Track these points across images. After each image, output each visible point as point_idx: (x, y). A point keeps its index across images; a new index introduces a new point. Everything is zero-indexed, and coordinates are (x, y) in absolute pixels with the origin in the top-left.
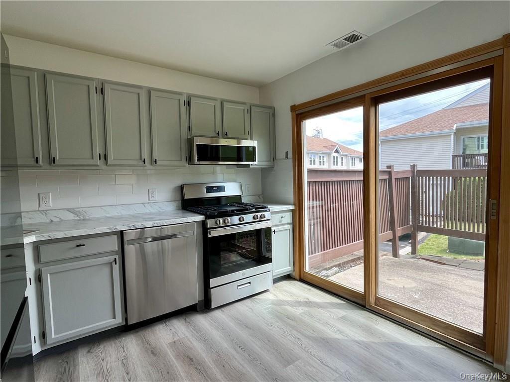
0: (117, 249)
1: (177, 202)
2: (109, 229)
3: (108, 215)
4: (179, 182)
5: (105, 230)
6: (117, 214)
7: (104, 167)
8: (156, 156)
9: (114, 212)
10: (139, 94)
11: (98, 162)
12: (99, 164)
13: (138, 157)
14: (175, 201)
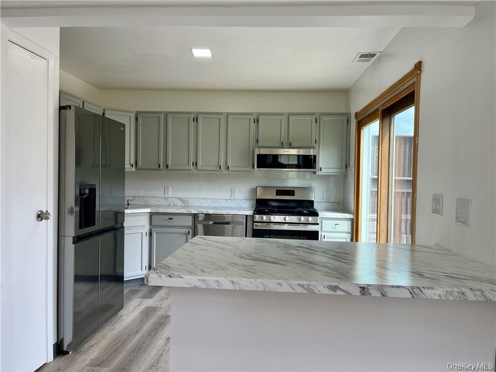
0: (191, 225)
1: (252, 201)
2: (187, 211)
3: (201, 205)
4: (255, 186)
5: (184, 211)
6: (207, 205)
7: (195, 171)
8: (230, 164)
9: (205, 204)
10: (220, 119)
11: (192, 168)
12: (192, 169)
13: (217, 165)
14: (251, 200)
